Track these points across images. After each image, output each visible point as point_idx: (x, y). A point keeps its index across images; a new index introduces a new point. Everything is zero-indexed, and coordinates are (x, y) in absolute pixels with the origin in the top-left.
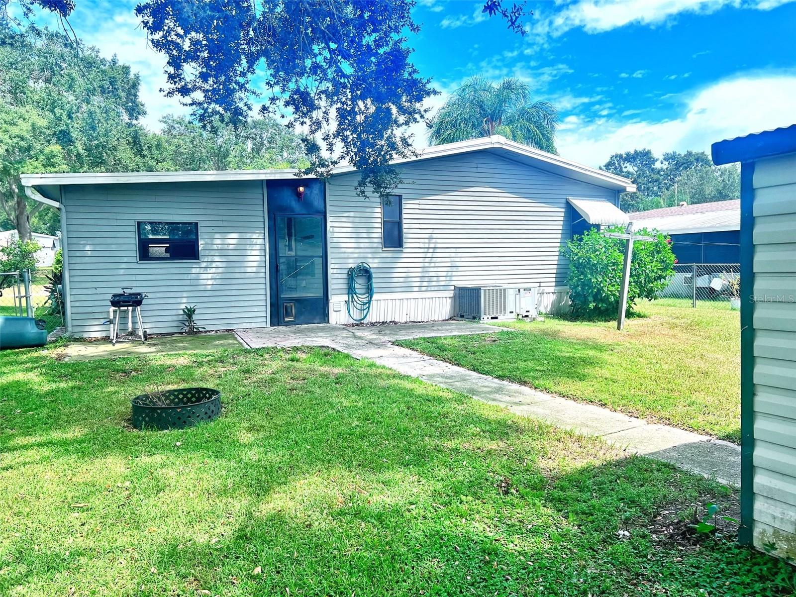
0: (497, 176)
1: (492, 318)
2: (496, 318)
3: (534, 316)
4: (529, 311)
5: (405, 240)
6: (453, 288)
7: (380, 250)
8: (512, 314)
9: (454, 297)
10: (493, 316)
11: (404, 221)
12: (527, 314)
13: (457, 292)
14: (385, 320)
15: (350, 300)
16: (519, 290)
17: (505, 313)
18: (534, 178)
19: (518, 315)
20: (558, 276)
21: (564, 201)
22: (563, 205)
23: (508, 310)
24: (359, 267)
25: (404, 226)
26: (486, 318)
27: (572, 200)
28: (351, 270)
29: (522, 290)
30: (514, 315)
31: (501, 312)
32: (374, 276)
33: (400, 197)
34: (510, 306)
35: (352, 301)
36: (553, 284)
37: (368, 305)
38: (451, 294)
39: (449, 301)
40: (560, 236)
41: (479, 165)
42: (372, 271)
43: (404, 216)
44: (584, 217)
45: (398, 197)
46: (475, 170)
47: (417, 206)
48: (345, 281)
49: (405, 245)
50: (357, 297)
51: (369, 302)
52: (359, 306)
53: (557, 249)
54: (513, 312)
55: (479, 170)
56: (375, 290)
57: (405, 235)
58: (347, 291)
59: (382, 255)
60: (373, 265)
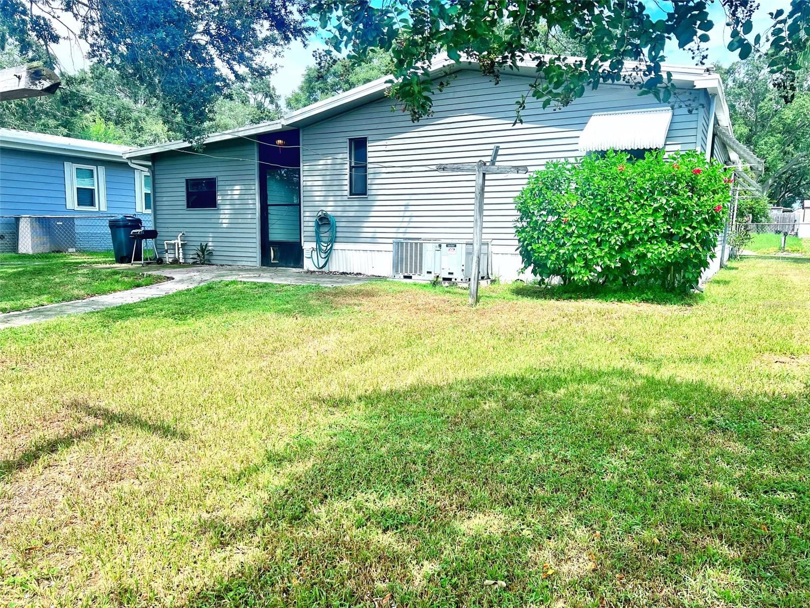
1: (405, 277)
2: (410, 277)
3: (459, 280)
4: (452, 273)
5: (369, 187)
7: (346, 198)
8: (429, 275)
10: (406, 275)
11: (369, 166)
12: (450, 276)
16: (440, 246)
17: (421, 273)
19: (437, 277)
23: (425, 270)
24: (319, 215)
25: (369, 171)
26: (397, 276)
28: (319, 218)
29: (444, 246)
30: (431, 277)
31: (416, 271)
34: (427, 265)
35: (318, 249)
37: (328, 253)
41: (457, 89)
43: (369, 160)
47: (383, 148)
49: (369, 192)
50: (321, 245)
51: (329, 251)
52: (321, 254)
54: (431, 272)
56: (337, 239)
57: (369, 182)
58: (315, 239)
59: (348, 203)
60: (339, 214)
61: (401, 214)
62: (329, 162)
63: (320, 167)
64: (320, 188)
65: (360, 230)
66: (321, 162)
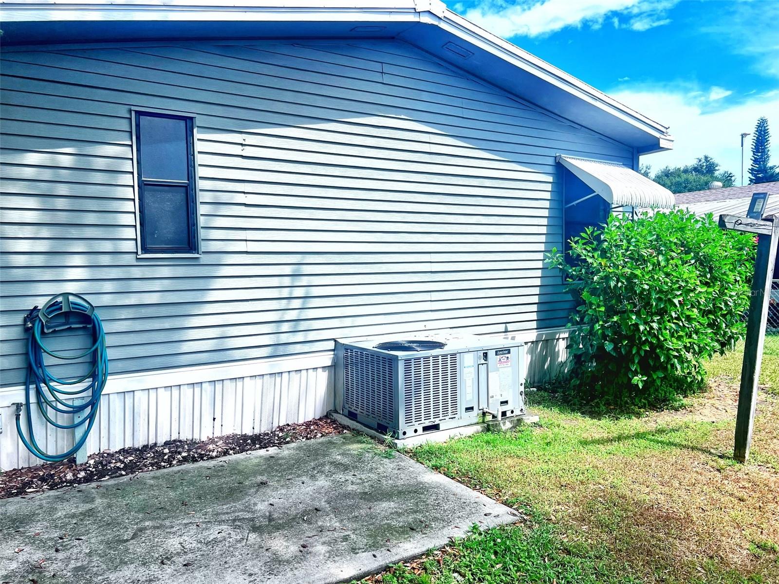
0: (425, 96)
1: (426, 429)
2: (436, 427)
3: (517, 412)
4: (506, 402)
5: (202, 234)
6: (331, 345)
7: (130, 259)
8: (470, 413)
9: (333, 368)
10: (427, 423)
11: (201, 184)
12: (503, 409)
13: (342, 353)
14: (151, 442)
15: (33, 399)
16: (485, 355)
17: (455, 413)
18: (499, 109)
19: (484, 414)
20: (545, 307)
21: (551, 161)
22: (550, 169)
23: (462, 405)
24: (53, 306)
25: (202, 197)
26: (410, 432)
27: (568, 160)
28: (32, 314)
29: (491, 354)
30: (474, 416)
31: (445, 410)
32: (106, 327)
33: (189, 122)
34: (467, 394)
35: (39, 403)
36: (534, 325)
37: (88, 410)
38: (327, 360)
39: (323, 378)
40: (544, 230)
41: (386, 69)
42: (100, 315)
43: (201, 172)
44: (598, 191)
45: (182, 123)
46: (378, 77)
47: (237, 150)
48: (18, 348)
49: (203, 246)
50: (52, 390)
51: (94, 403)
52: (62, 420)
53: (540, 256)
54: (472, 408)
55: (387, 79)
56: (111, 367)
57: (202, 221)
58: (21, 376)
59: (136, 272)
60: (106, 300)
61: (285, 293)
62: (66, 161)
63: (29, 173)
64: (28, 231)
65: (176, 336)
66: (32, 158)
